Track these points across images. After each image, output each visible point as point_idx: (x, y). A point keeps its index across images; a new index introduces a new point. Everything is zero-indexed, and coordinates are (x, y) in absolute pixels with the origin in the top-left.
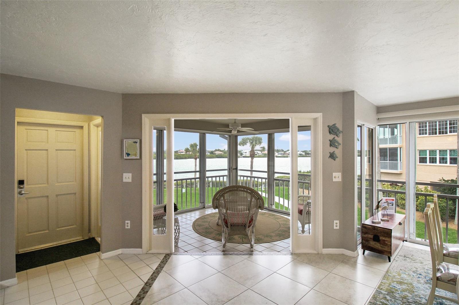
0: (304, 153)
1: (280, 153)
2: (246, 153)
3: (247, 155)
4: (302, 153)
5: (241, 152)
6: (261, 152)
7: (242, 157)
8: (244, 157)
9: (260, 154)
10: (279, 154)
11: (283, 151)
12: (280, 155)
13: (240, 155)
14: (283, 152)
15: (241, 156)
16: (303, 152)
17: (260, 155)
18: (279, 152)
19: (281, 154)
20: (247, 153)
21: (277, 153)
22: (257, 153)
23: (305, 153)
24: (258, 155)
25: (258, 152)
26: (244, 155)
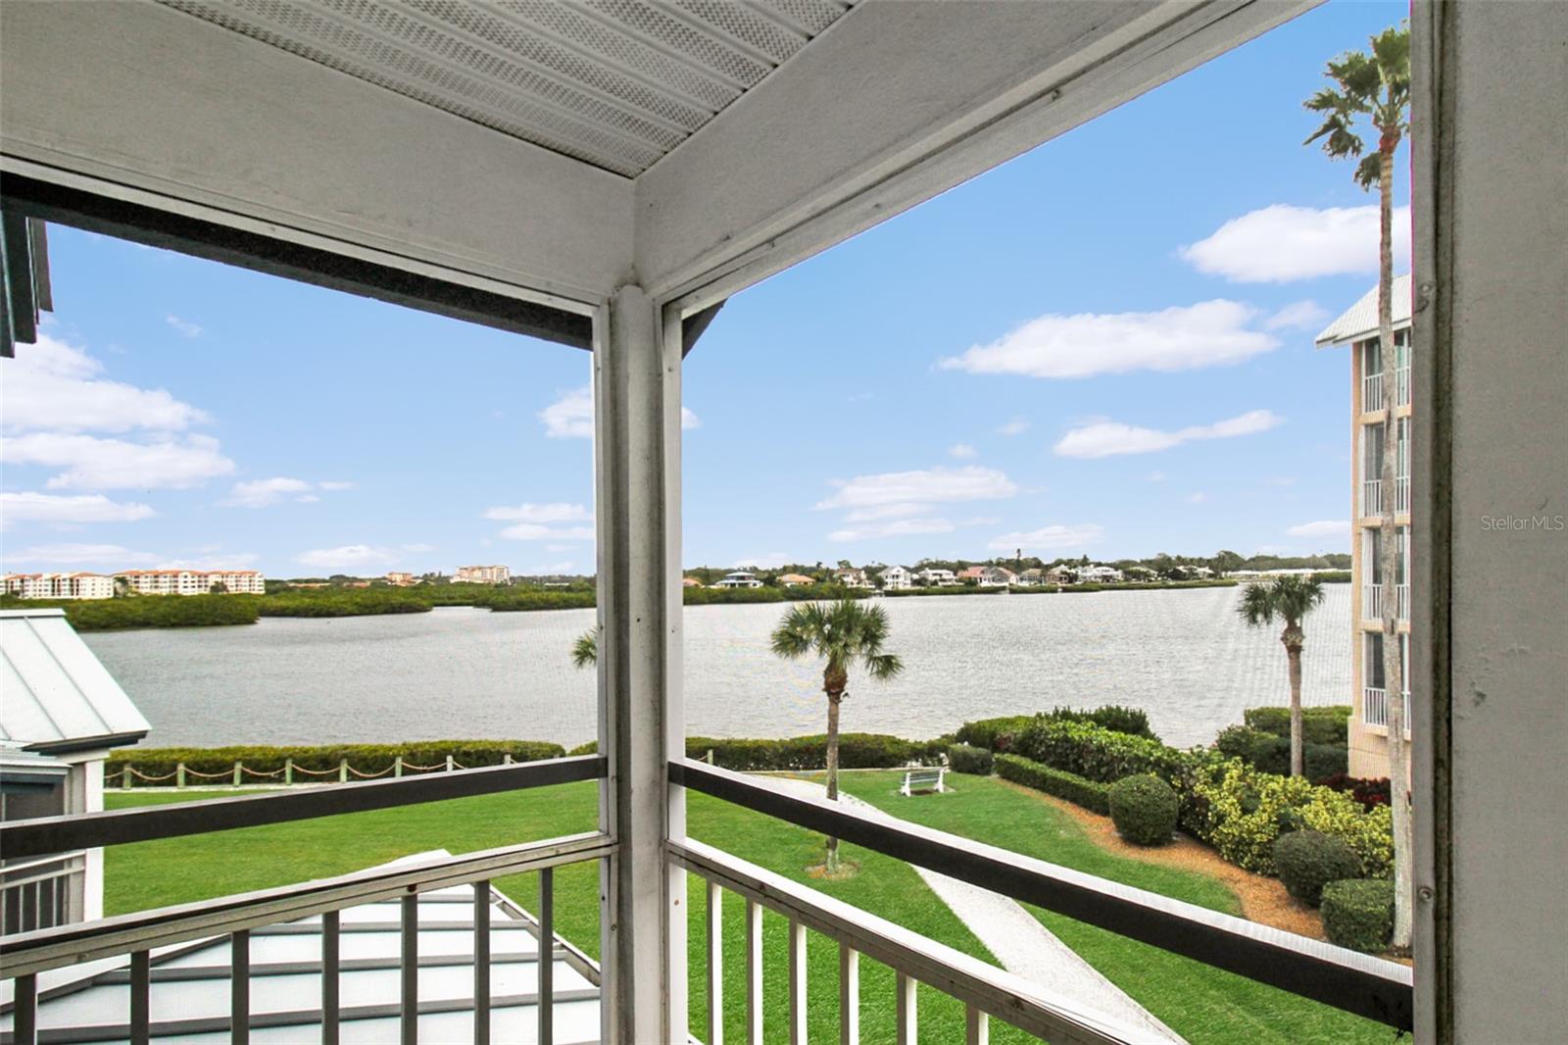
0: (1119, 573)
1: (1025, 573)
2: (897, 576)
3: (901, 587)
4: (1111, 572)
5: (879, 574)
6: (955, 574)
7: (881, 595)
8: (889, 594)
9: (950, 580)
10: (1022, 579)
11: (1038, 564)
12: (1025, 584)
13: (874, 587)
14: (1037, 572)
15: (877, 591)
16: (1116, 570)
17: (950, 583)
18: (1023, 569)
19: (1030, 579)
20: (901, 579)
21: (1017, 573)
22: (938, 578)
23: (1126, 573)
24: (940, 584)
25: (941, 575)
26: (888, 588)
